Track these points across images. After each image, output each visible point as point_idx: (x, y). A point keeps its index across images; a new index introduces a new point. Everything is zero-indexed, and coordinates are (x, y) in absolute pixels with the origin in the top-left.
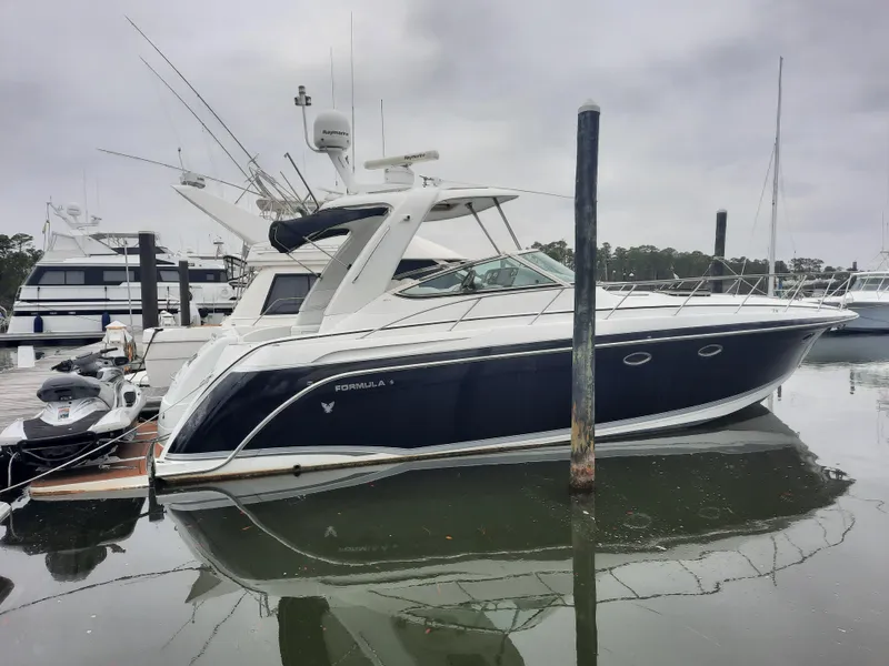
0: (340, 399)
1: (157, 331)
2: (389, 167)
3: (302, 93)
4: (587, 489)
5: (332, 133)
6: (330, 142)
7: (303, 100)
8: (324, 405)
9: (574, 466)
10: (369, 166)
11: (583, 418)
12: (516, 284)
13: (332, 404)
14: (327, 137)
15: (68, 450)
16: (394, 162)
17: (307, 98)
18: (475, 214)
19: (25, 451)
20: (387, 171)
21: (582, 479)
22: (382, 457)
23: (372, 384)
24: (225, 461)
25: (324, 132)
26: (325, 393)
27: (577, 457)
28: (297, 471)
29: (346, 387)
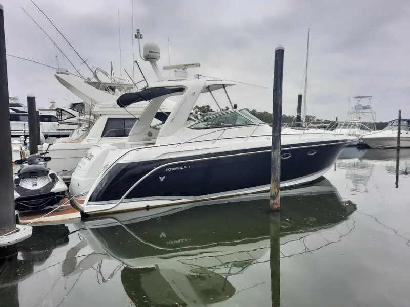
0: (167, 174)
1: (50, 145)
2: (177, 69)
3: (138, 33)
4: (277, 210)
5: (153, 52)
6: (151, 57)
7: (138, 36)
8: (160, 178)
9: (272, 201)
10: (165, 68)
11: (276, 181)
12: (237, 124)
13: (164, 177)
14: (150, 54)
15: (41, 201)
16: (179, 67)
17: (141, 35)
18: (210, 92)
19: (19, 202)
20: (176, 71)
21: (276, 207)
22: (184, 201)
23: (181, 168)
24: (116, 204)
25: (149, 52)
26: (161, 172)
27: (273, 197)
28: (148, 208)
29: (170, 170)
